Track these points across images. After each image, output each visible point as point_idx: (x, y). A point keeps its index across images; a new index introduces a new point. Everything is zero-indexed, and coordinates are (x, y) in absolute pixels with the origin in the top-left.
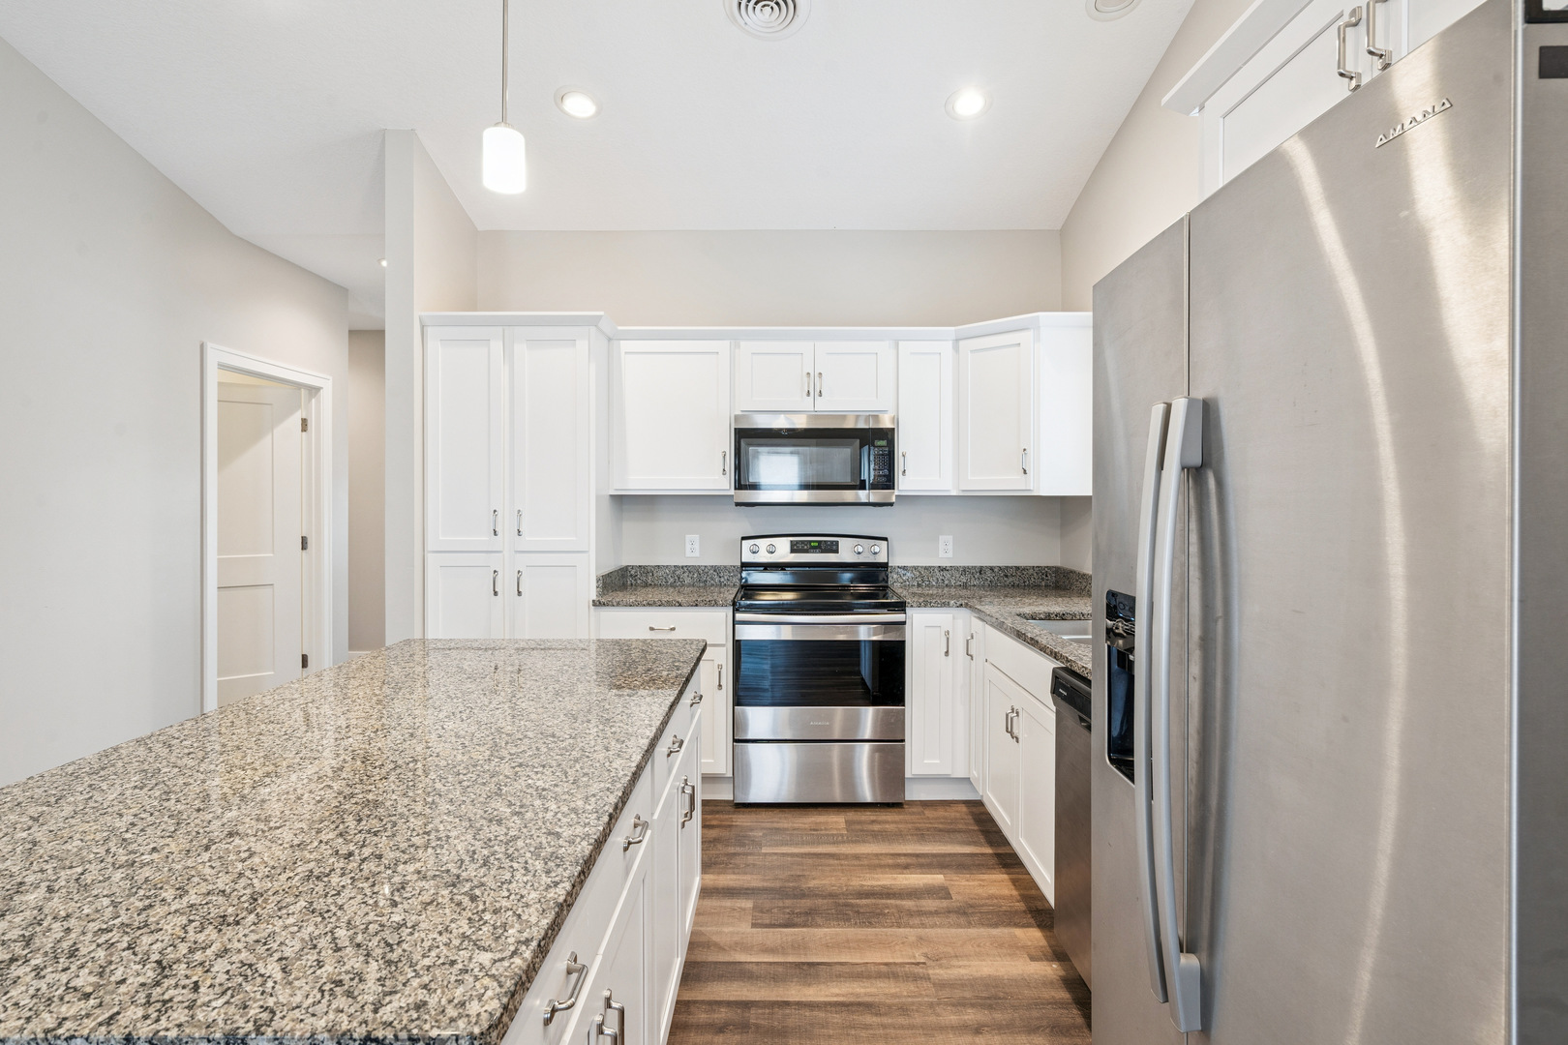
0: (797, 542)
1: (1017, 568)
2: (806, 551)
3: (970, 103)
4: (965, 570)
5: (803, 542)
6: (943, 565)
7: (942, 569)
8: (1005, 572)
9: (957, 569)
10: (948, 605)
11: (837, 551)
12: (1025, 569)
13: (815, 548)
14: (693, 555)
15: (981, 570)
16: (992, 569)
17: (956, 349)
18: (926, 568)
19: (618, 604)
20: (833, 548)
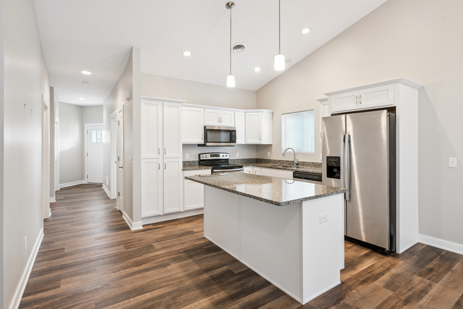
0: (212, 154)
1: (250, 159)
2: (213, 157)
3: (257, 69)
4: (241, 160)
5: (213, 154)
6: (238, 159)
7: (237, 160)
8: (248, 160)
9: (240, 159)
10: (249, 166)
11: (219, 156)
12: (251, 159)
13: (215, 156)
14: (187, 158)
15: (244, 159)
16: (246, 159)
17: (245, 114)
18: (235, 159)
19: (189, 170)
20: (218, 156)
